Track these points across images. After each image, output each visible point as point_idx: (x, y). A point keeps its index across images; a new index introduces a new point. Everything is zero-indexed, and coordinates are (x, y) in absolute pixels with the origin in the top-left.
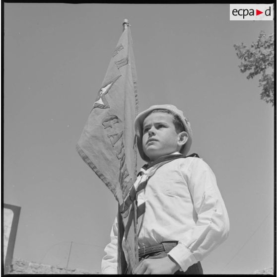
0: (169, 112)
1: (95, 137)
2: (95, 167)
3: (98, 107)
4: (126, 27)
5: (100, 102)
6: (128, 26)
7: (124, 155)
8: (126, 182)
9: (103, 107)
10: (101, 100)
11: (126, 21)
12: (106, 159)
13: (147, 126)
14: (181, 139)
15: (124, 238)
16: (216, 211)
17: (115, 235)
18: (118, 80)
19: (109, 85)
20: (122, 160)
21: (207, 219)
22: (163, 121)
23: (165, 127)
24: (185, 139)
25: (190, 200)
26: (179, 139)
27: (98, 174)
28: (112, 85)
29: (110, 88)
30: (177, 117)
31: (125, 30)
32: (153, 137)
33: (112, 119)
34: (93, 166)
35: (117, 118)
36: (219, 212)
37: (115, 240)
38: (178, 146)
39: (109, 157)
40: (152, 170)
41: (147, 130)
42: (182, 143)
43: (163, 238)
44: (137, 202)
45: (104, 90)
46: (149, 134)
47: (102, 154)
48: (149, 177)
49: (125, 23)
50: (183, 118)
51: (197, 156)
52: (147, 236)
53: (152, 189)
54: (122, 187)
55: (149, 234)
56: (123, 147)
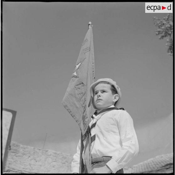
0: (108, 83)
1: (71, 94)
2: (71, 112)
3: (74, 77)
4: (90, 27)
5: (75, 74)
6: (91, 26)
7: (86, 106)
8: (86, 121)
9: (76, 77)
10: (75, 72)
11: (90, 23)
12: (77, 107)
13: (96, 91)
14: (115, 98)
15: (83, 152)
16: (132, 142)
17: (79, 149)
18: (84, 61)
19: (80, 64)
20: (84, 108)
21: (127, 146)
22: (105, 89)
23: (106, 92)
24: (117, 98)
25: (119, 134)
26: (114, 98)
27: (72, 115)
28: (81, 63)
29: (80, 66)
30: (113, 86)
31: (89, 29)
32: (100, 98)
33: (80, 84)
34: (69, 111)
35: (83, 83)
36: (133, 143)
37: (79, 152)
38: (113, 102)
39: (78, 106)
40: (99, 116)
41: (97, 93)
42: (115, 101)
43: (103, 154)
44: (91, 134)
45: (77, 66)
46: (98, 96)
47: (75, 104)
48: (97, 120)
49: (89, 24)
50: (116, 86)
51: (123, 109)
52: (95, 153)
53: (99, 127)
54: (84, 124)
55: (96, 151)
56: (85, 101)
